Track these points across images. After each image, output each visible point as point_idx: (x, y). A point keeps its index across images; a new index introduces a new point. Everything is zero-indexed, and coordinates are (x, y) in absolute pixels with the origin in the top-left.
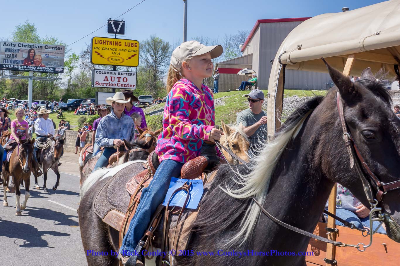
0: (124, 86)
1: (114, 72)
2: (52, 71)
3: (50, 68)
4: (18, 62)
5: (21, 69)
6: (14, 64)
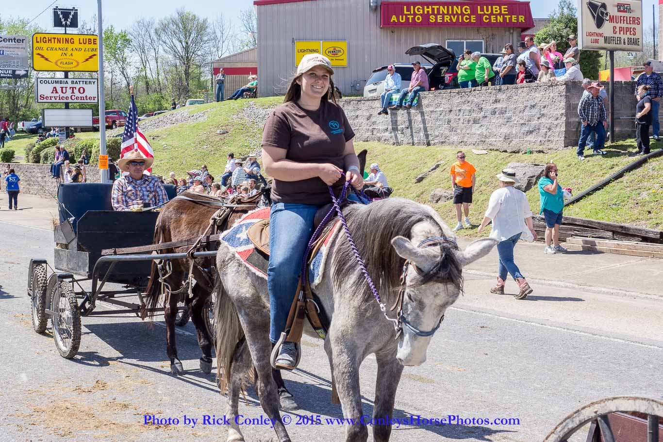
0: (80, 98)
1: (65, 80)
2: (11, 75)
3: (6, 70)
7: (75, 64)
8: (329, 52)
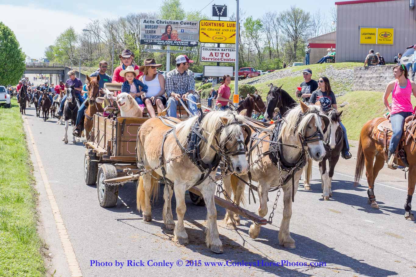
0: (226, 60)
1: (218, 48)
2: (187, 45)
3: (185, 42)
4: (157, 37)
5: (160, 44)
6: (153, 39)
7: (224, 39)
8: (382, 35)
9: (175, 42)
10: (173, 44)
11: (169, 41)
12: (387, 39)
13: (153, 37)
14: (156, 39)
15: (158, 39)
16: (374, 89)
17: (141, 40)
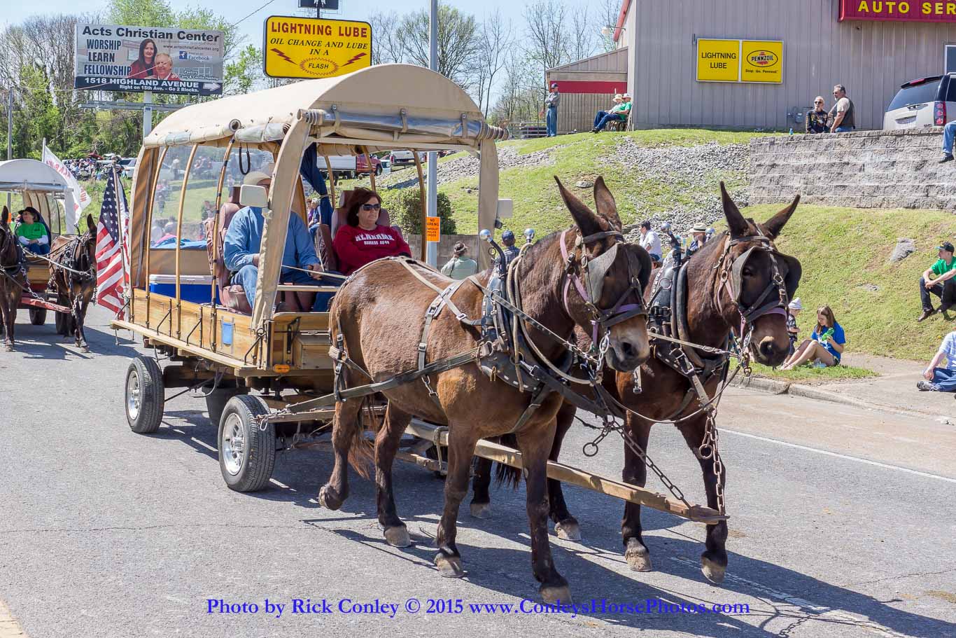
2: (196, 90)
3: (190, 82)
4: (118, 70)
5: (126, 88)
6: (109, 75)
8: (753, 58)
9: (164, 84)
10: (161, 89)
11: (149, 80)
12: (766, 69)
13: (109, 70)
14: (116, 76)
15: (121, 76)
16: (822, 199)
17: (78, 78)
